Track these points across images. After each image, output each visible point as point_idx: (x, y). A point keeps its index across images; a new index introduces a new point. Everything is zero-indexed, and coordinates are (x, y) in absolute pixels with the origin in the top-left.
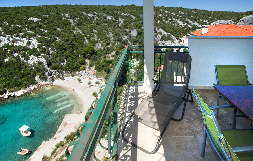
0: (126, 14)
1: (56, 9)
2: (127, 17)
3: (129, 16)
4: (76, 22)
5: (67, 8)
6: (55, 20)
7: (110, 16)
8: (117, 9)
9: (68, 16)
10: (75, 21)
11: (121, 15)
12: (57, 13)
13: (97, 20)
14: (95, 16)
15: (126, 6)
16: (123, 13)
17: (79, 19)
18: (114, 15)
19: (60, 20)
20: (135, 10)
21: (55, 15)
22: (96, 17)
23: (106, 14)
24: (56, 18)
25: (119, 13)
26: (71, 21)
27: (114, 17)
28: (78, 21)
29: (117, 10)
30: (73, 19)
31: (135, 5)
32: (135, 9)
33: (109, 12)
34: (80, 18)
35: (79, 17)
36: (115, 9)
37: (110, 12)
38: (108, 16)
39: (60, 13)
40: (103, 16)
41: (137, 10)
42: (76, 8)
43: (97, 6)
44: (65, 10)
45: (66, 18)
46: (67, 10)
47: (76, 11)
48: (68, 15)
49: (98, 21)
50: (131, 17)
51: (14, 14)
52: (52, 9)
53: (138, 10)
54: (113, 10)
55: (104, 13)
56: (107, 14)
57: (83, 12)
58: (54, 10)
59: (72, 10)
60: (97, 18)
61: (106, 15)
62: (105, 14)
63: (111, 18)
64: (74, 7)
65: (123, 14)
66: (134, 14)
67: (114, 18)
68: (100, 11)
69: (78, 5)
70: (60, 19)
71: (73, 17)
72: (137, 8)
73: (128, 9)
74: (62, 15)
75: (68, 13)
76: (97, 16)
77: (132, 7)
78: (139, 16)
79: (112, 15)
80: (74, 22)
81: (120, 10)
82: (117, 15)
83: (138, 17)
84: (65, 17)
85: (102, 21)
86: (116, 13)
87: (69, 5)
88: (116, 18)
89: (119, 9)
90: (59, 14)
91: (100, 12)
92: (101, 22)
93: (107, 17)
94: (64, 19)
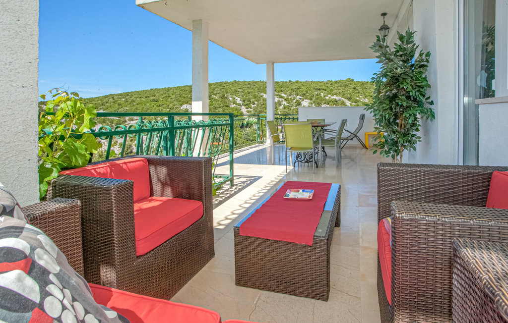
0: (335, 97)
1: (222, 90)
2: (337, 102)
3: (339, 100)
4: (251, 111)
5: (239, 87)
6: (219, 107)
7: (307, 100)
8: (320, 87)
9: (239, 101)
10: (250, 109)
11: (326, 99)
12: (223, 96)
13: (285, 108)
14: (282, 101)
15: (336, 82)
16: (330, 93)
17: (255, 105)
18: (314, 99)
19: (227, 108)
20: (351, 88)
21: (220, 99)
22: (284, 102)
23: (300, 97)
24: (221, 105)
25: (322, 94)
26: (244, 110)
27: (314, 102)
28: (254, 110)
29: (319, 89)
30: (247, 106)
31: (352, 80)
32: (352, 86)
33: (305, 93)
34: (258, 105)
35: (256, 102)
36: (316, 88)
37: (307, 93)
38: (303, 100)
39: (227, 95)
40: (295, 101)
41: (355, 88)
42: (252, 87)
43: (286, 82)
44: (236, 91)
45: (236, 104)
46: (239, 90)
47: (252, 92)
48: (239, 99)
49: (287, 110)
50: (343, 103)
51: (163, 99)
52: (216, 89)
53: (357, 90)
54: (312, 89)
55: (297, 95)
56: (303, 96)
57: (262, 94)
58: (219, 92)
59: (246, 91)
60: (286, 104)
61: (300, 99)
62: (298, 97)
63: (310, 103)
64: (249, 86)
65: (330, 96)
66: (349, 96)
67: (313, 105)
68: (290, 91)
69: (256, 82)
70: (227, 106)
71: (246, 102)
72: (355, 86)
73: (340, 88)
74: (231, 99)
75: (239, 95)
76: (286, 100)
77: (347, 83)
78: (357, 100)
79: (311, 99)
80: (248, 112)
81: (325, 90)
82: (318, 98)
83: (356, 102)
84: (234, 103)
85: (293, 110)
86: (317, 95)
87: (242, 82)
88: (318, 103)
89: (324, 87)
90: (226, 98)
91: (290, 93)
92: (291, 111)
93: (302, 103)
94: (233, 106)
